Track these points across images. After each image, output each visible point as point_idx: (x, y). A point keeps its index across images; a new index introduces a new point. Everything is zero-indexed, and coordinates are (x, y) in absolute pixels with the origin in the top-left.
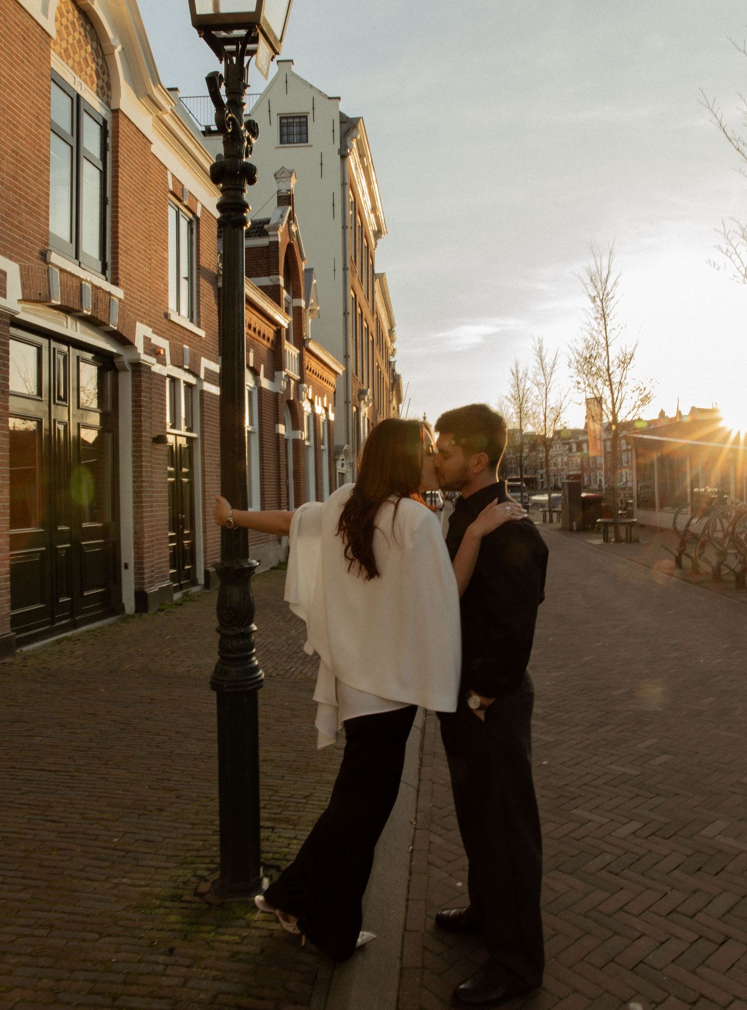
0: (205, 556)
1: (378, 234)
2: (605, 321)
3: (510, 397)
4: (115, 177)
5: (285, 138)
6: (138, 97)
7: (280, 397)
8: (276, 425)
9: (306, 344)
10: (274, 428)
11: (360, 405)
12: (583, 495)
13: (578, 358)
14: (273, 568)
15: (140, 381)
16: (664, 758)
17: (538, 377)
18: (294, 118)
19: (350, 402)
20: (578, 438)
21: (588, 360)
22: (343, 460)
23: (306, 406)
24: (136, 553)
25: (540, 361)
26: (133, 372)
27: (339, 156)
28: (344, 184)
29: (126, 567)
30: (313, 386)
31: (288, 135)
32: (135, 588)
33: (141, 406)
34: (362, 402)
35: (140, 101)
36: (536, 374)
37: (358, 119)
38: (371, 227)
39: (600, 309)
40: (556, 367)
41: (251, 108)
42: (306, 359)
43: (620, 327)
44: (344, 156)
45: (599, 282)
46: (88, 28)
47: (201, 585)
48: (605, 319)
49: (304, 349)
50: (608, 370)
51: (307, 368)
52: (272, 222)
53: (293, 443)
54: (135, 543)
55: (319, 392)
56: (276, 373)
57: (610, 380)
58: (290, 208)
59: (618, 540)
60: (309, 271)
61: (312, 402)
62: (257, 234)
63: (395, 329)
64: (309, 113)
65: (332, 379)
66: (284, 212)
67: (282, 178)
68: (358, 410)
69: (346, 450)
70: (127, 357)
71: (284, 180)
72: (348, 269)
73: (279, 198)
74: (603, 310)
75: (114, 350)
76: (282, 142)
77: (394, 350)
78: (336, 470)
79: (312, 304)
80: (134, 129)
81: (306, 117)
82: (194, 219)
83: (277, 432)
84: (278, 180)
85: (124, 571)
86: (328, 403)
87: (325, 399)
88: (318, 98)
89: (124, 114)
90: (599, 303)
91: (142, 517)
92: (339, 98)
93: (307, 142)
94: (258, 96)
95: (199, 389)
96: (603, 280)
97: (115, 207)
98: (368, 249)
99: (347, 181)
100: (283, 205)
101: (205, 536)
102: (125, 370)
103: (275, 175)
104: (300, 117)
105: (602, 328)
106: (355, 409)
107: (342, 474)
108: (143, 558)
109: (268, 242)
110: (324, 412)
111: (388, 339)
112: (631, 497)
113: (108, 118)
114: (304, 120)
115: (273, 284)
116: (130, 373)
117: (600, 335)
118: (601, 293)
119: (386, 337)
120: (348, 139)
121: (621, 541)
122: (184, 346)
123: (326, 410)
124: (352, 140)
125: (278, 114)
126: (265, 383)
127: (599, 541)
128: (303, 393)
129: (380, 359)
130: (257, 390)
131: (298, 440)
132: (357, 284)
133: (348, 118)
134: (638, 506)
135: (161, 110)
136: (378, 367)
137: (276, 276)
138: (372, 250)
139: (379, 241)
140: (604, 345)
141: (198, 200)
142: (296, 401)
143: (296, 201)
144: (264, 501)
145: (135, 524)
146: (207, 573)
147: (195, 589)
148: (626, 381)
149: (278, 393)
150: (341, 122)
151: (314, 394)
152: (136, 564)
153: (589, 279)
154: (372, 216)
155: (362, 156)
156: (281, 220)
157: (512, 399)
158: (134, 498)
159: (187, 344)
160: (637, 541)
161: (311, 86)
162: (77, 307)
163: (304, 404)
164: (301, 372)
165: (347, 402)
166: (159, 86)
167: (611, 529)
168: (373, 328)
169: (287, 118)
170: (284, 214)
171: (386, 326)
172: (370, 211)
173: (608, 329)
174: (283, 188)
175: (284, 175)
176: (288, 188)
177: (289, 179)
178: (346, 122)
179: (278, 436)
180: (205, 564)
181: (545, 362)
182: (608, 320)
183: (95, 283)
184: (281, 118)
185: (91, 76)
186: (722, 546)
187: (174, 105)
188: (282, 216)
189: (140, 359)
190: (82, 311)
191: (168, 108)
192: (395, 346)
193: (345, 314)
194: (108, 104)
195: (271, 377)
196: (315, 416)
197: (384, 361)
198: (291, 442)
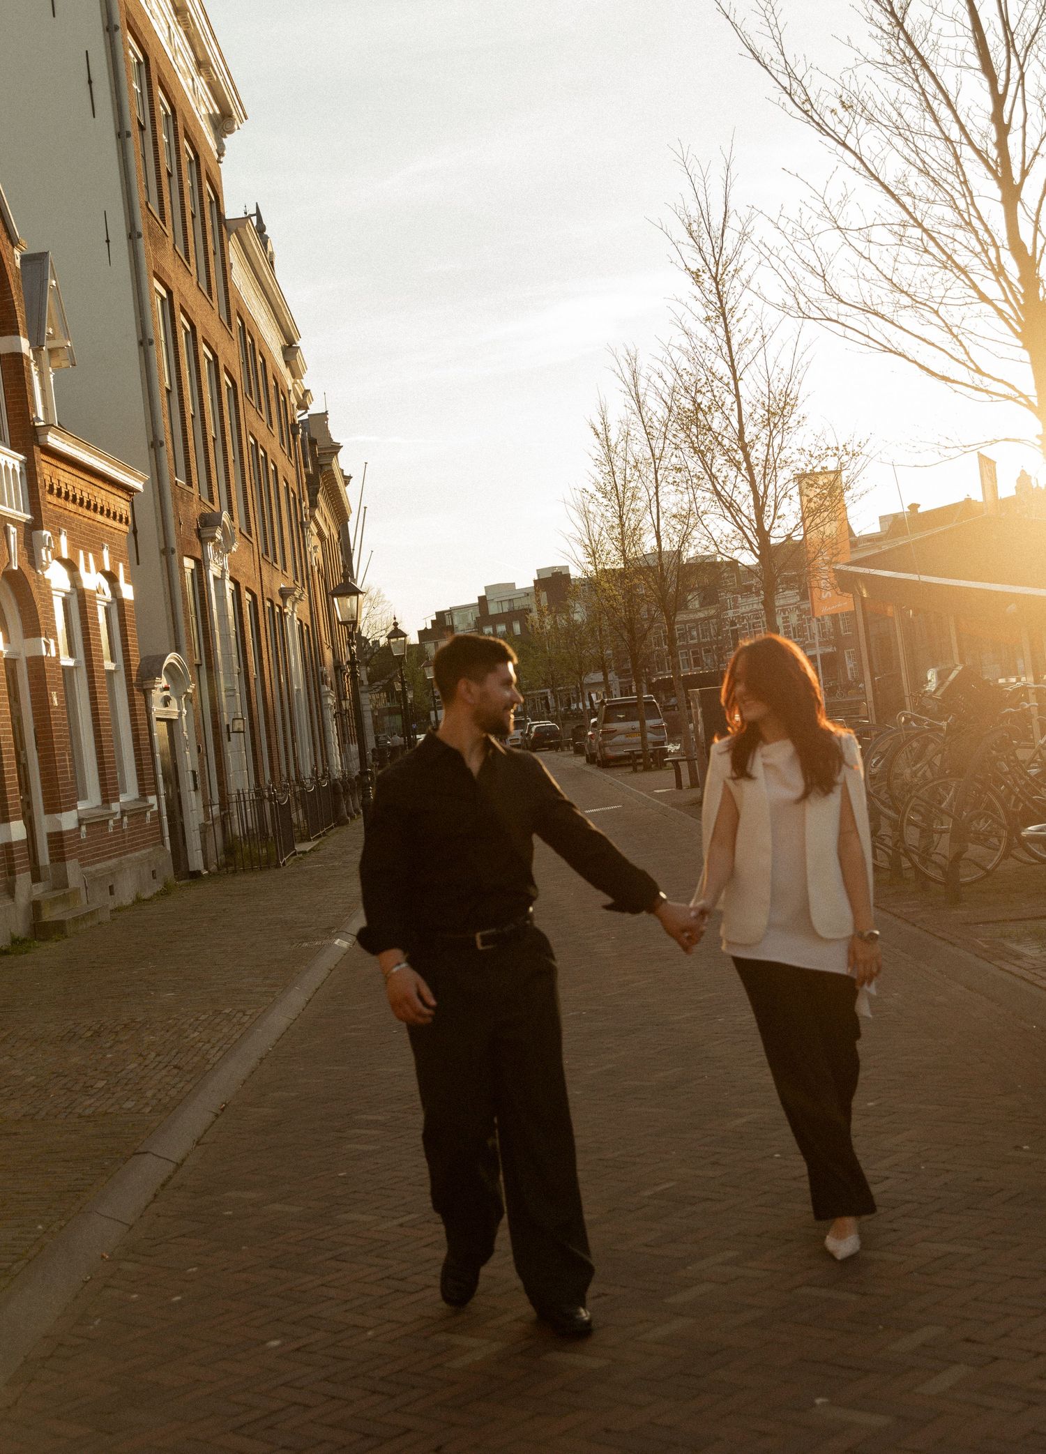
1: (223, 122)
2: (727, 325)
3: (592, 489)
9: (41, 439)
11: (204, 552)
19: (173, 551)
22: (166, 689)
23: (57, 577)
28: (110, 29)
30: (70, 529)
34: (210, 548)
38: (201, 107)
39: (714, 298)
42: (46, 471)
43: (760, 338)
45: (706, 235)
48: (726, 320)
49: (37, 449)
50: (742, 434)
51: (51, 491)
53: (28, 666)
55: (88, 540)
60: (35, 261)
61: (71, 566)
65: (121, 505)
68: (201, 564)
69: (171, 664)
72: (140, 235)
74: (721, 301)
77: (307, 392)
78: (150, 714)
79: (51, 337)
86: (114, 561)
87: (106, 553)
90: (709, 284)
96: (715, 232)
98: (198, 165)
99: (119, 19)
105: (722, 341)
106: (189, 564)
110: (105, 584)
111: (286, 372)
117: (719, 356)
118: (711, 261)
119: (275, 367)
123: (111, 577)
128: (43, 551)
129: (261, 429)
131: (40, 659)
132: (170, 265)
136: (256, 447)
138: (211, 165)
139: (229, 139)
140: (729, 378)
142: (27, 573)
151: (74, 546)
153: (683, 230)
154: (201, 82)
157: (599, 495)
163: (48, 574)
164: (34, 504)
165: (166, 552)
168: (231, 355)
171: (273, 341)
172: (194, 74)
182: (732, 321)
192: (307, 382)
193: (145, 343)
196: (80, 600)
197: (276, 430)
198: (25, 664)
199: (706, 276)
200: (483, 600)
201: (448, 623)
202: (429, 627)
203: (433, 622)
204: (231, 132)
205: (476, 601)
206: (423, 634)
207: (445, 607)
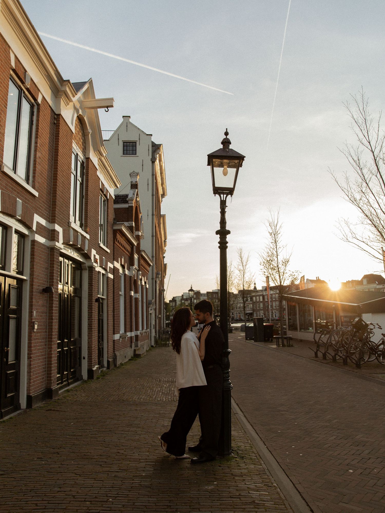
0: (108, 354)
1: (163, 195)
2: (276, 244)
4: (87, 186)
5: (125, 152)
6: (94, 151)
7: (132, 278)
8: (130, 291)
9: (141, 253)
10: (129, 293)
11: (156, 280)
12: (264, 324)
13: (264, 260)
14: (130, 360)
15: (92, 275)
16: (336, 420)
17: (240, 267)
18: (130, 143)
20: (251, 295)
21: (269, 262)
22: (151, 307)
24: (89, 352)
25: (240, 259)
26: (89, 270)
27: (151, 162)
28: (153, 175)
29: (84, 358)
30: (142, 272)
31: (127, 150)
32: (88, 368)
33: (92, 286)
34: (158, 278)
35: (95, 153)
36: (239, 265)
37: (160, 145)
38: (161, 192)
39: (274, 239)
40: (248, 262)
41: (109, 138)
42: (141, 260)
43: (283, 247)
44: (153, 162)
45: (273, 226)
46: (81, 125)
47: (105, 367)
48: (276, 243)
49: (140, 255)
50: (278, 266)
51: (141, 264)
52: (129, 197)
53: (135, 299)
54: (88, 347)
55: (144, 275)
56: (131, 267)
57: (279, 271)
58: (137, 190)
59: (284, 346)
61: (142, 280)
62: (122, 202)
63: (167, 240)
64: (137, 141)
65: (148, 268)
66: (134, 192)
67: (133, 176)
68: (156, 282)
69: (153, 302)
70: (87, 264)
71: (134, 177)
72: (154, 215)
73: (132, 185)
74: (275, 239)
75: (81, 260)
76: (124, 154)
77: (165, 250)
78: (149, 312)
79: (141, 233)
80: (93, 165)
81: (136, 143)
82: (106, 200)
83: (130, 295)
84: (131, 177)
85: (83, 360)
86: (146, 280)
88: (141, 134)
89: (91, 160)
90: (273, 236)
91: (92, 336)
92: (151, 135)
93: (136, 154)
94: (113, 132)
95: (106, 276)
96: (275, 225)
97: (87, 199)
98: (159, 203)
99: (154, 173)
100: (134, 189)
101: (108, 344)
102: (86, 269)
103: (130, 174)
104: (133, 143)
105: (275, 247)
107: (150, 314)
108: (92, 354)
109: (128, 206)
112: (285, 325)
113: (85, 161)
114: (135, 144)
115: (130, 225)
116: (88, 271)
117: (274, 250)
118: (274, 231)
119: (163, 245)
120: (156, 153)
121: (285, 346)
122: (103, 257)
123: (145, 283)
124: (157, 154)
125: (122, 141)
126: (127, 272)
127: (275, 346)
128: (139, 276)
129: (161, 256)
130: (123, 275)
131: (137, 298)
132: (156, 221)
133: (155, 144)
134: (289, 329)
135: (101, 156)
137: (131, 222)
139: (163, 199)
140: (276, 255)
141: (108, 191)
142: (137, 280)
143: (139, 187)
144: (126, 327)
145: (89, 338)
146: (108, 362)
147: (105, 369)
148: (286, 272)
149: (131, 277)
150: (152, 146)
151: (142, 276)
152: (88, 357)
153: (269, 224)
154: (161, 188)
155: (160, 161)
156: (133, 196)
158: (88, 327)
159: (104, 257)
160: (292, 346)
161: (139, 129)
162: (76, 245)
163: (139, 281)
164: (139, 266)
165: (153, 279)
166: (103, 147)
167: (280, 340)
168: (160, 241)
169: (127, 143)
170: (134, 193)
171: (163, 239)
172: (161, 186)
173: (278, 247)
174: (134, 180)
175: (134, 175)
176: (136, 181)
177: (136, 177)
178: (154, 146)
179: (131, 296)
180: (108, 357)
181: (243, 259)
182: (277, 243)
183: (82, 233)
184: (124, 143)
185: (81, 145)
186: (337, 347)
187: (106, 153)
188: (134, 194)
189: (93, 265)
190: (77, 246)
191: (104, 155)
192: (166, 248)
194: (85, 155)
195: (129, 269)
196: (142, 285)
198: (134, 299)
199: (273, 234)
200: (183, 295)
201: (175, 299)
202: (171, 300)
203: (172, 299)
204: (164, 197)
205: (181, 295)
206: (170, 301)
207: (175, 296)
